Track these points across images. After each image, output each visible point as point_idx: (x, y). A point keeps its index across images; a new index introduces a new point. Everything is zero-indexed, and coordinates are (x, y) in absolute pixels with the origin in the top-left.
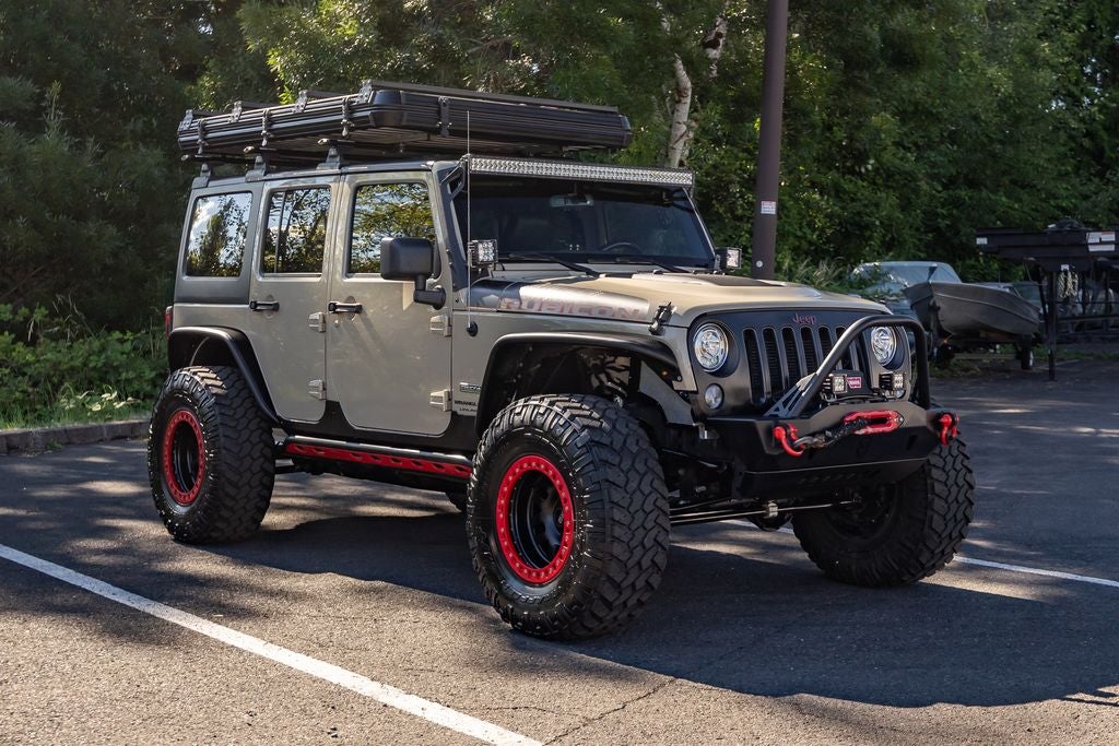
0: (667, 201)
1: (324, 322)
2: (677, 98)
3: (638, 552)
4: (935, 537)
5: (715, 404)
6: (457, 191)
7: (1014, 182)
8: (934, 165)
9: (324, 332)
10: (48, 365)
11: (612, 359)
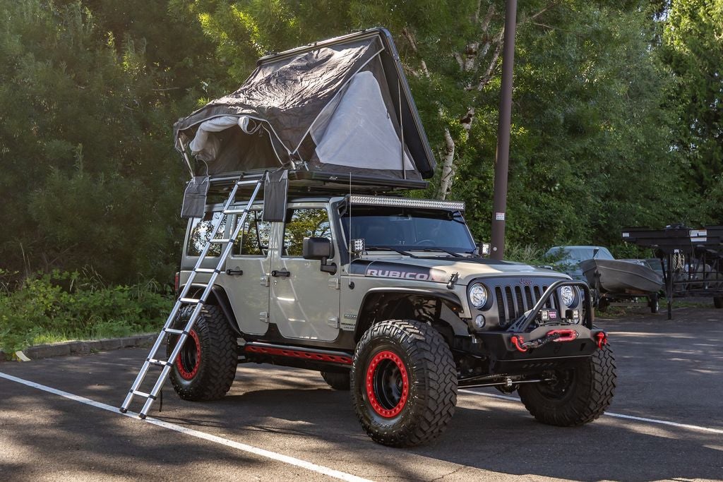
0: (449, 218)
1: (269, 281)
2: (446, 152)
3: (443, 395)
4: (597, 394)
5: (481, 325)
6: (344, 213)
7: (647, 197)
8: (596, 186)
9: (268, 286)
10: (82, 305)
11: (426, 301)
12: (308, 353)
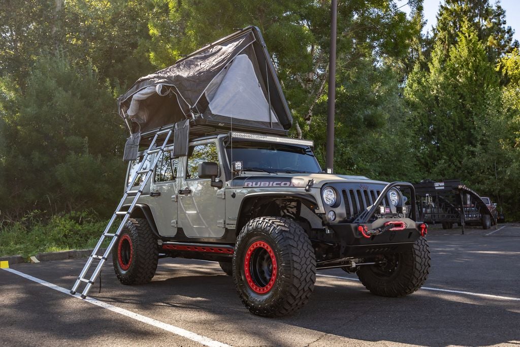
0: (303, 152)
1: (177, 198)
3: (305, 274)
5: (332, 219)
6: (227, 145)
9: (177, 202)
10: (86, 231)
11: (289, 203)
12: (204, 248)
